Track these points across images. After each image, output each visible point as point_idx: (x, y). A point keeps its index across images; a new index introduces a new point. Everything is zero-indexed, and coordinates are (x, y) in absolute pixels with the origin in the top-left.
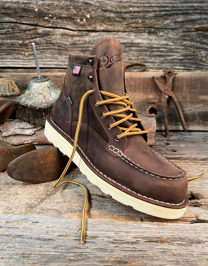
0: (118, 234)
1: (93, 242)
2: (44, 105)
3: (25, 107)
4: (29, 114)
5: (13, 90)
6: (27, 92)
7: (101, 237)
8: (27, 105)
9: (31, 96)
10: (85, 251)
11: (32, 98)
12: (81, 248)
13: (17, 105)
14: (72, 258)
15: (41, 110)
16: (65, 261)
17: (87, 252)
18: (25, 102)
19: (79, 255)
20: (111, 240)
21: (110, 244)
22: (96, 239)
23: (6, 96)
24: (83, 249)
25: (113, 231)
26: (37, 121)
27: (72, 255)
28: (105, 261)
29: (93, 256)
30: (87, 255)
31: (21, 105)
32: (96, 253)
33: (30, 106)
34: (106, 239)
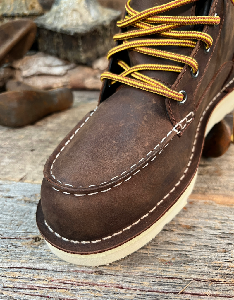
0: (224, 224)
1: (191, 235)
2: (81, 29)
3: (52, 32)
4: (58, 43)
5: (33, 7)
6: (55, 8)
7: (201, 228)
8: (56, 28)
9: (62, 14)
10: (184, 250)
11: (62, 18)
12: (176, 244)
13: (40, 30)
14: (167, 259)
15: (76, 37)
16: (157, 263)
17: (187, 250)
18: (52, 24)
19: (175, 254)
20: (218, 232)
21: (218, 239)
22: (194, 230)
23: (24, 16)
24: (179, 246)
25: (216, 219)
26: (70, 54)
27: (166, 254)
28: (219, 267)
29: (197, 257)
30: (189, 256)
31: (46, 30)
32: (201, 253)
33: (61, 30)
34: (210, 231)
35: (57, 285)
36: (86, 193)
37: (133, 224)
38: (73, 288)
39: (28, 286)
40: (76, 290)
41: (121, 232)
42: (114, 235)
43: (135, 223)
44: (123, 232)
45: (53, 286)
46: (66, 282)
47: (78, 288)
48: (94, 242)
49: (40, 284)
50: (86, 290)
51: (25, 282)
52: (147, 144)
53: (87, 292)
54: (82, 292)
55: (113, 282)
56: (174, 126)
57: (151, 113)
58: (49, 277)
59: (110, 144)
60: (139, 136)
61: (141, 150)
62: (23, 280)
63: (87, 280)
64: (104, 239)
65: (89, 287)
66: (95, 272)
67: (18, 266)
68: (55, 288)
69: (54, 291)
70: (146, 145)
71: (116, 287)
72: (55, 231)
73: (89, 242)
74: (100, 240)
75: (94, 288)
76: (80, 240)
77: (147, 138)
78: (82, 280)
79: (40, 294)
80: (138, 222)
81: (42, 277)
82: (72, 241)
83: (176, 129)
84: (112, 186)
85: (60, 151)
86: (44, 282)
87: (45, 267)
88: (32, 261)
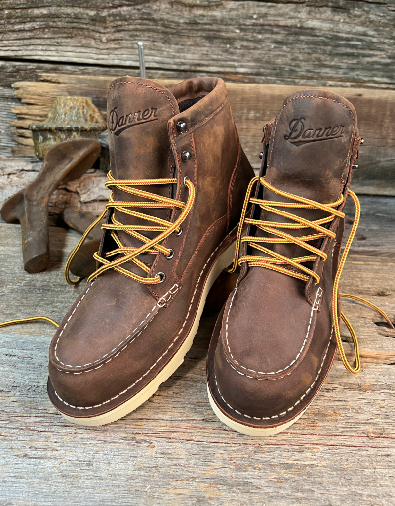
5: (92, 118)
23: (83, 131)
35: (176, 429)
36: (83, 371)
37: (129, 388)
38: (189, 431)
39: (152, 431)
40: (191, 433)
41: (118, 396)
42: (112, 399)
43: (130, 387)
44: (120, 396)
45: (173, 431)
46: (182, 427)
47: (192, 431)
48: (95, 406)
49: (162, 429)
50: (198, 432)
51: (150, 429)
52: (135, 321)
53: (199, 434)
54: (196, 434)
55: (218, 426)
56: (158, 302)
57: (137, 292)
58: (168, 424)
59: (104, 323)
60: (127, 314)
61: (129, 327)
62: (149, 428)
63: (198, 426)
64: (104, 403)
65: (200, 430)
66: (203, 420)
67: (140, 417)
68: (175, 432)
69: (175, 434)
70: (133, 322)
71: (221, 430)
72: (63, 400)
73: (92, 407)
74: (101, 405)
75: (204, 431)
76: (84, 407)
77: (135, 315)
78: (195, 425)
79: (164, 436)
80: (132, 386)
81: (163, 425)
82: (78, 407)
83: (159, 304)
84: (103, 363)
85: (59, 337)
86: (165, 428)
87: (162, 417)
88: (151, 413)
